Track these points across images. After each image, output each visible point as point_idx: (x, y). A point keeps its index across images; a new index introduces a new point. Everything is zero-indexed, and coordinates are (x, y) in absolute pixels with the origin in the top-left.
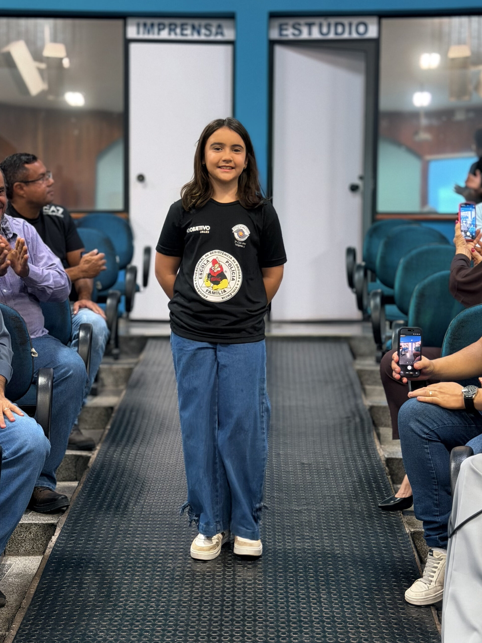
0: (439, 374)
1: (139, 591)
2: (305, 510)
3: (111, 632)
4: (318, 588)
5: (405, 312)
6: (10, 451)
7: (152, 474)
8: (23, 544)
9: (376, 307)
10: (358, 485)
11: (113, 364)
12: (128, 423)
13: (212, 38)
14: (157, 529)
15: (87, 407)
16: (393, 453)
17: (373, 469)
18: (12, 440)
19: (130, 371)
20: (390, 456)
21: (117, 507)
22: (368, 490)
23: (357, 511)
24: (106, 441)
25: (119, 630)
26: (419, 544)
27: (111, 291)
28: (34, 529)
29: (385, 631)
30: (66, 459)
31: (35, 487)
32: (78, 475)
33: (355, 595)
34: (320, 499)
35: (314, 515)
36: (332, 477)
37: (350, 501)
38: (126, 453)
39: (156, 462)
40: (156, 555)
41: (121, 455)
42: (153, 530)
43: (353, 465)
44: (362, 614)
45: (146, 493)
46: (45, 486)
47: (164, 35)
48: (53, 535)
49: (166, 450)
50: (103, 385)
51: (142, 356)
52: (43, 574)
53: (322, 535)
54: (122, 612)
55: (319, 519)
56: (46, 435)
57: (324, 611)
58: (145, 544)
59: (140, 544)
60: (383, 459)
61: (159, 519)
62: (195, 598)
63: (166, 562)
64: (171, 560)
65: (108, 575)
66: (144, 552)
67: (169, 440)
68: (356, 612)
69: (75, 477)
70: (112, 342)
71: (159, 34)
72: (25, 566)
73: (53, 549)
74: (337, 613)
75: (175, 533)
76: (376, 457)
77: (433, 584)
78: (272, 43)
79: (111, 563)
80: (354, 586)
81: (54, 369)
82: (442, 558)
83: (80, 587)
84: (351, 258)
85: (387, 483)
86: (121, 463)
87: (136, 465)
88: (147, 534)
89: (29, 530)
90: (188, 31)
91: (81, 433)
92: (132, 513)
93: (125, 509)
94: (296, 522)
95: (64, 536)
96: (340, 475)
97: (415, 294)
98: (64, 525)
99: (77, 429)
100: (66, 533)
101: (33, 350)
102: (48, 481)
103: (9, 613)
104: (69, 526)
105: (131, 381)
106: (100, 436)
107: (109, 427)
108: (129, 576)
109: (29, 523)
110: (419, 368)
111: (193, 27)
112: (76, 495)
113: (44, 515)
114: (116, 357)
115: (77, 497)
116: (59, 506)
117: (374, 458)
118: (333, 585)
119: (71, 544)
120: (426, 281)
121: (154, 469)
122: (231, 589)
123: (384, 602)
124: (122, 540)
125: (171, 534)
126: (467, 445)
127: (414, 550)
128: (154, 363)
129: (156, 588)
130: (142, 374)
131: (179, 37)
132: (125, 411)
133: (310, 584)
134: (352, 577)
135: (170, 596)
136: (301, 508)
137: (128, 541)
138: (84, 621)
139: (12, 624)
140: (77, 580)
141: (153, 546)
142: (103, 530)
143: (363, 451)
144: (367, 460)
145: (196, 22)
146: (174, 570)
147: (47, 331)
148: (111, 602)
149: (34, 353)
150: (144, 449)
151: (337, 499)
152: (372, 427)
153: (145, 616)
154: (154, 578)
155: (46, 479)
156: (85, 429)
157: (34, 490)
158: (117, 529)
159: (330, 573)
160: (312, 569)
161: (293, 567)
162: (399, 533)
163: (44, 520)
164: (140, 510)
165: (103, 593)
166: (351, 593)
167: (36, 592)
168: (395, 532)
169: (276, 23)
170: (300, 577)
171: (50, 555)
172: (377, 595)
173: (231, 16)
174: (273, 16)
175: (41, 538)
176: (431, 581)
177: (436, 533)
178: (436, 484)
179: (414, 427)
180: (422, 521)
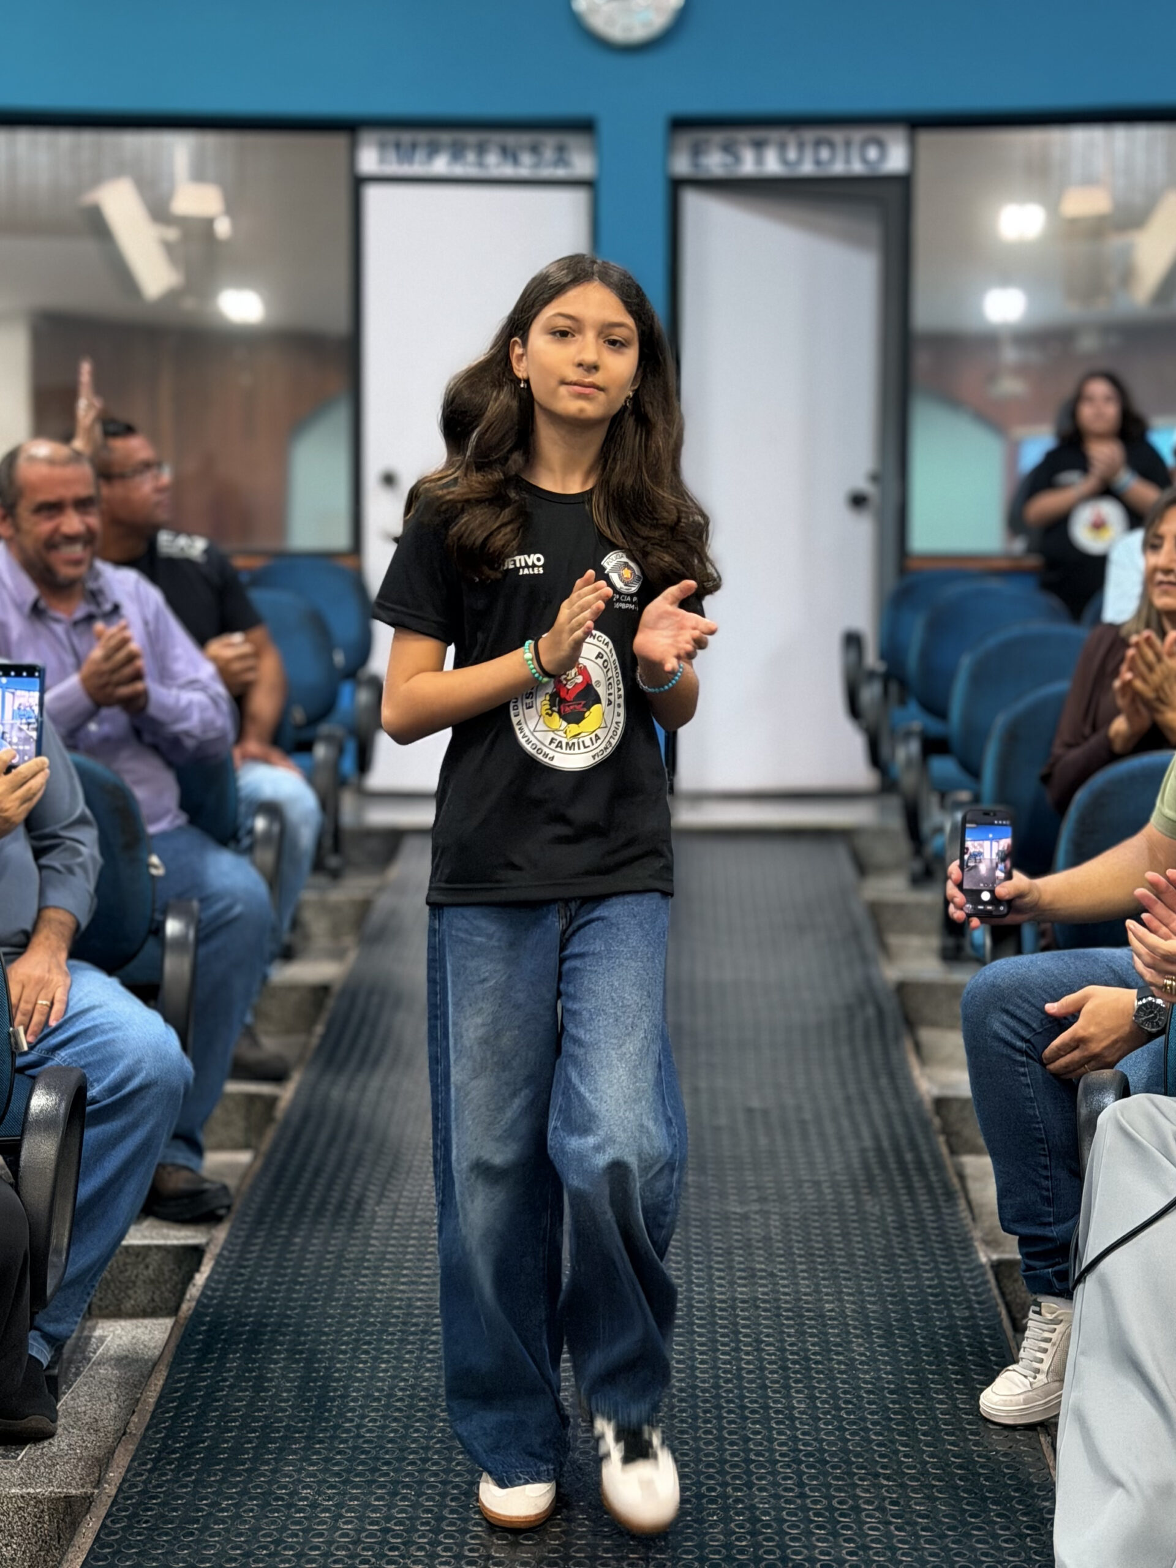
0: (1051, 910)
1: (390, 1396)
2: (756, 1213)
3: (328, 1488)
4: (787, 1387)
5: (973, 771)
6: (106, 1083)
8: (131, 1292)
9: (909, 762)
10: (874, 1157)
11: (328, 889)
12: (363, 1020)
13: (547, 172)
14: (429, 1257)
15: (271, 987)
16: (952, 1086)
17: (905, 1119)
18: (107, 1061)
19: (365, 907)
20: (943, 1093)
21: (341, 1207)
22: (895, 1169)
23: (873, 1214)
24: (312, 1062)
25: (344, 1483)
26: (1009, 1288)
27: (325, 728)
28: (154, 1258)
29: (937, 1483)
31: (158, 1167)
32: (252, 1135)
33: (869, 1403)
34: (790, 1188)
35: (775, 1221)
37: (856, 1192)
38: (358, 1088)
40: (428, 1315)
41: (346, 1093)
42: (419, 1260)
44: (884, 1445)
45: (403, 1176)
46: (178, 1162)
47: (441, 165)
48: (197, 1270)
50: (307, 937)
51: (392, 873)
52: (174, 1359)
53: (794, 1269)
54: (350, 1444)
55: (787, 1233)
56: (184, 1046)
57: (801, 1440)
58: (402, 1291)
59: (391, 1290)
60: (928, 1099)
66: (399, 1308)
68: (870, 1441)
69: (246, 1141)
70: (328, 842)
71: (427, 164)
72: (134, 1341)
73: (199, 1302)
74: (830, 1444)
76: (912, 1095)
77: (1041, 1377)
78: (677, 185)
79: (326, 1334)
80: (866, 1382)
81: (202, 900)
82: (1060, 1318)
83: (258, 1388)
84: (853, 655)
85: (938, 1153)
87: (380, 1113)
88: (406, 1268)
89: (144, 1259)
90: (493, 159)
91: (259, 1044)
92: (373, 1222)
93: (358, 1213)
94: (737, 1241)
95: (223, 1274)
97: (996, 734)
98: (223, 1248)
99: (250, 1033)
100: (227, 1267)
101: (154, 860)
102: (186, 1150)
103: (99, 1447)
104: (233, 1252)
105: (368, 926)
106: (300, 1051)
107: (319, 1029)
108: (366, 1362)
109: (144, 1246)
110: (1007, 897)
111: (504, 150)
112: (249, 1181)
113: (177, 1226)
114: (335, 875)
115: (251, 1186)
116: (210, 1208)
117: (908, 1097)
118: (820, 1381)
119: (237, 1291)
120: (1021, 706)
123: (935, 1419)
124: (350, 1282)
126: (1117, 1067)
127: (999, 1301)
129: (425, 1389)
130: (393, 913)
131: (472, 171)
132: (355, 996)
133: (768, 1378)
134: (862, 1363)
136: (746, 1209)
137: (363, 1284)
138: (267, 1463)
139: (106, 1470)
140: (252, 1370)
141: (420, 1295)
142: (309, 1260)
143: (883, 1080)
145: (511, 139)
147: (185, 817)
148: (327, 1420)
151: (828, 1187)
152: (903, 1028)
153: (402, 1450)
154: (422, 1367)
155: (183, 1147)
156: (268, 1033)
157: (157, 1172)
158: (340, 1257)
159: (813, 1354)
160: (774, 1345)
161: (732, 1341)
162: (964, 1263)
163: (178, 1239)
164: (390, 1214)
165: (309, 1400)
166: (860, 1398)
167: (160, 1397)
168: (956, 1261)
169: (686, 139)
170: (745, 1364)
171: (191, 1316)
172: (916, 1403)
173: (584, 126)
174: (680, 124)
175: (171, 1278)
176: (1038, 1371)
177: (1047, 1263)
178: (1047, 1153)
179: (997, 1026)
180: (1017, 1238)
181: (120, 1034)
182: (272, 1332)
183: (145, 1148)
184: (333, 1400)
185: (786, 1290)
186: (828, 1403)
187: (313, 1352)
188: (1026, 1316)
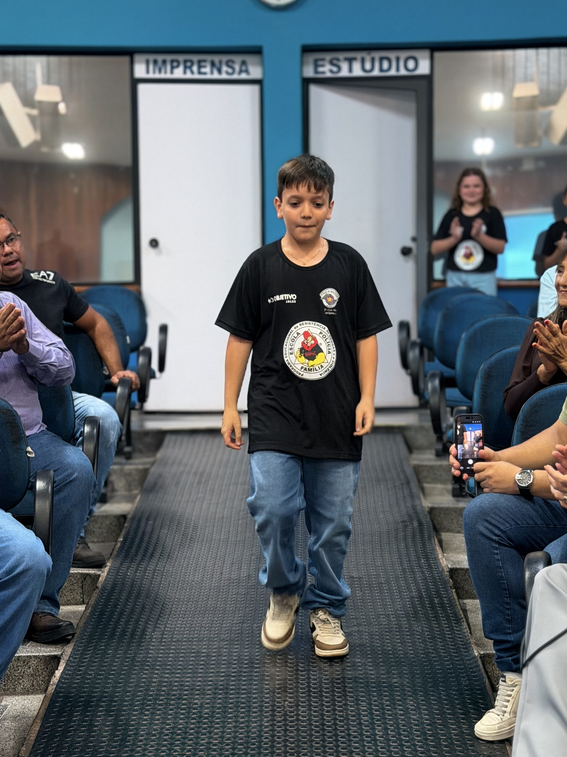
1: (161, 733)
5: (469, 396)
6: (4, 569)
7: (174, 594)
8: (20, 681)
9: (434, 390)
10: (418, 601)
11: (125, 464)
12: (144, 533)
13: (235, 76)
14: (181, 659)
15: (95, 516)
16: (458, 563)
17: (435, 582)
18: (5, 557)
19: (145, 472)
20: (454, 566)
21: (133, 635)
22: (429, 607)
23: (417, 631)
24: (117, 556)
26: (490, 668)
28: (33, 663)
30: (71, 578)
31: (34, 613)
32: (84, 597)
33: (416, 731)
34: (373, 618)
35: (366, 636)
36: (387, 593)
37: (409, 621)
38: (142, 569)
39: (178, 579)
40: (181, 690)
41: (136, 572)
42: (175, 661)
43: (411, 577)
45: (166, 616)
46: (46, 611)
47: (179, 73)
48: (57, 669)
49: (190, 565)
50: (113, 490)
51: (159, 455)
52: (44, 716)
53: (376, 661)
55: (372, 642)
56: (47, 550)
57: (380, 751)
58: (167, 677)
59: (161, 677)
60: (446, 569)
61: (183, 647)
62: (227, 740)
63: (192, 698)
64: (198, 695)
65: (123, 715)
66: (165, 686)
67: (193, 553)
68: (417, 751)
69: (81, 600)
71: (172, 72)
72: (23, 707)
73: (57, 685)
75: (202, 663)
76: (438, 568)
77: (507, 715)
78: (306, 82)
79: (126, 701)
80: (414, 720)
81: (54, 471)
82: (516, 683)
83: (90, 730)
84: (404, 334)
85: (451, 598)
86: (137, 581)
87: (154, 584)
88: (169, 665)
89: (28, 664)
90: (207, 69)
91: (89, 547)
92: (151, 641)
93: (142, 637)
95: (70, 670)
96: (396, 589)
97: (480, 375)
98: (70, 657)
99: (83, 541)
100: (73, 667)
101: (29, 449)
102: (50, 604)
104: (76, 659)
105: (146, 483)
106: (111, 551)
107: (121, 539)
108: (148, 715)
109: (27, 656)
111: (213, 64)
112: (84, 621)
113: (45, 645)
114: (129, 457)
115: (85, 623)
116: (63, 635)
117: (436, 568)
118: (390, 720)
119: (78, 679)
120: (493, 359)
121: (176, 588)
122: (270, 728)
123: (451, 738)
124: (139, 673)
125: (197, 664)
126: (544, 550)
127: (485, 675)
128: (174, 462)
129: (180, 729)
130: (160, 476)
131: (197, 76)
132: (140, 520)
133: (362, 719)
134: (412, 710)
135: (197, 738)
137: (145, 674)
140: (86, 721)
141: (176, 679)
142: (117, 662)
143: (423, 561)
144: (428, 572)
145: (216, 58)
146: (201, 706)
147: (46, 426)
148: (127, 746)
149: (30, 453)
150: (164, 564)
151: (393, 618)
152: (433, 533)
154: (178, 717)
155: (48, 603)
156: (93, 542)
157: (33, 616)
158: (133, 659)
159: (387, 706)
160: (365, 702)
161: (343, 700)
162: (466, 656)
163: (45, 652)
164: (160, 636)
165: (118, 736)
166: (411, 728)
167: (37, 737)
168: (461, 655)
169: (311, 58)
170: (351, 712)
171: (53, 694)
172: (441, 730)
173: (257, 51)
174: (307, 50)
175: (42, 673)
176: (505, 712)
177: (509, 654)
178: (508, 596)
179: (482, 529)
180: (493, 641)
181: (12, 542)
182: (97, 701)
183: (26, 603)
184: (130, 736)
185: (372, 672)
186: (394, 731)
187: (119, 710)
188: (498, 683)
